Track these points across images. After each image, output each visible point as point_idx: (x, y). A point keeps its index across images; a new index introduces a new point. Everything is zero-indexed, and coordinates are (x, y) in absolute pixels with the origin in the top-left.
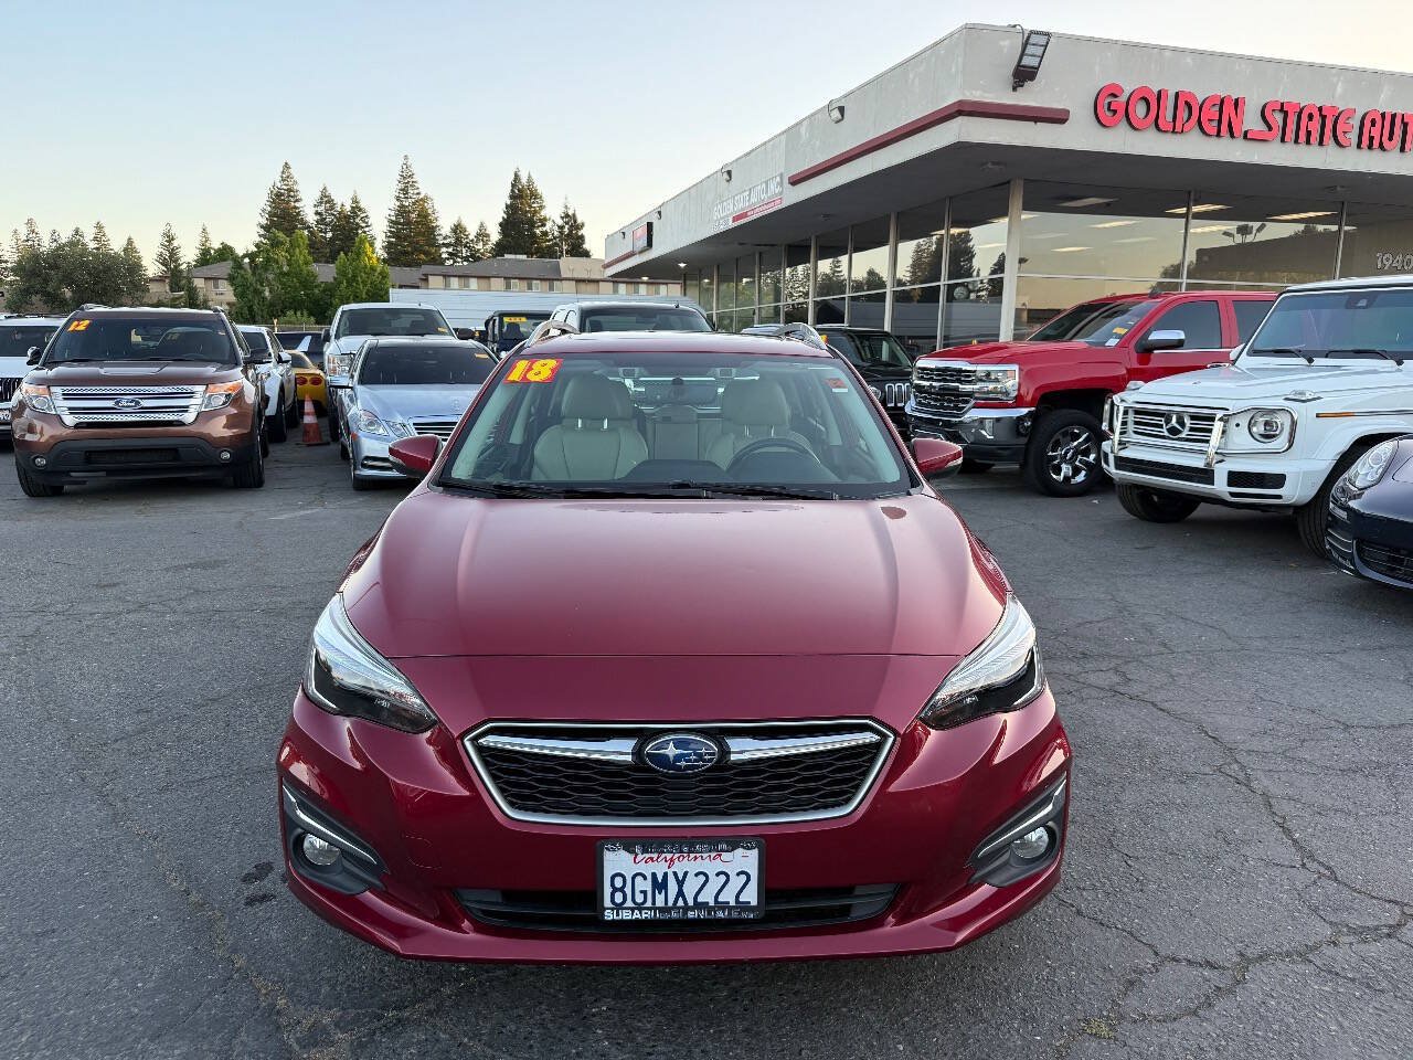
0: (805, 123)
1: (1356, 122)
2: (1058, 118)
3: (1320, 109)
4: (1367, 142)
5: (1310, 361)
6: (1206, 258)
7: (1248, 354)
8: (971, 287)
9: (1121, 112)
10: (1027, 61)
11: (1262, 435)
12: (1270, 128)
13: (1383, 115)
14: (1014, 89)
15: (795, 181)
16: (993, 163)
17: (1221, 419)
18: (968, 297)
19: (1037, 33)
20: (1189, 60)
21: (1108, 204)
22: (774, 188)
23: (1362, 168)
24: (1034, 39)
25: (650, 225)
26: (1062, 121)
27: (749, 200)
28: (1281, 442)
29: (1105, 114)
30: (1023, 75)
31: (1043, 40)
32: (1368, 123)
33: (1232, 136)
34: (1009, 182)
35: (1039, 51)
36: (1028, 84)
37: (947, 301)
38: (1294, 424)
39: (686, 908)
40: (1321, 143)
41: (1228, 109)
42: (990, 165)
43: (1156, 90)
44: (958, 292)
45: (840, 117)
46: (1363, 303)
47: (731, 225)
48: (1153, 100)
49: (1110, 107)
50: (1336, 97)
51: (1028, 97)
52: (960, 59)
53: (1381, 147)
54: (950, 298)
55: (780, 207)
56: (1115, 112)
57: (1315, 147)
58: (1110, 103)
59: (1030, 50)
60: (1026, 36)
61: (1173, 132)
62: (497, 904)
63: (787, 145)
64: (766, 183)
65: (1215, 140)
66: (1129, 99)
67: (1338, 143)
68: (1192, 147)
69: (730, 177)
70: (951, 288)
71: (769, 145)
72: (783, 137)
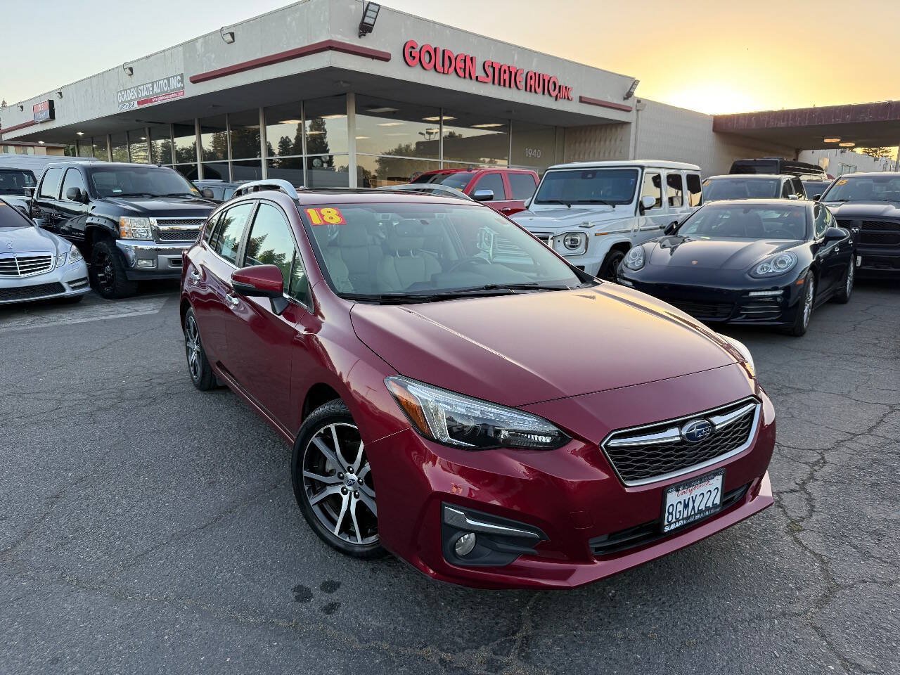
0: (200, 41)
1: (524, 76)
2: (385, 58)
3: (509, 67)
4: (528, 88)
5: (569, 206)
6: (422, 147)
7: (535, 203)
8: (324, 160)
9: (417, 58)
10: (367, 20)
11: (571, 246)
12: (488, 76)
13: (535, 74)
14: (360, 36)
15: (195, 80)
16: (345, 82)
17: (552, 239)
18: (322, 165)
19: (373, 3)
20: (448, 32)
21: (394, 112)
22: (175, 84)
23: (527, 102)
24: (371, 7)
25: (51, 103)
26: (387, 60)
27: (153, 91)
28: (580, 249)
29: (409, 59)
30: (365, 29)
31: (376, 8)
32: (529, 78)
33: (471, 78)
34: (345, 94)
35: (374, 15)
36: (368, 34)
37: (308, 169)
38: (587, 239)
39: (695, 514)
40: (510, 86)
41: (468, 62)
42: (342, 83)
43: (433, 47)
44: (315, 162)
45: (232, 40)
46: (590, 176)
47: (136, 107)
48: (432, 53)
49: (411, 54)
50: (515, 62)
51: (367, 43)
52: (327, 13)
53: (535, 92)
54: (310, 166)
55: (183, 97)
56: (414, 58)
57: (507, 88)
58: (411, 52)
59: (369, 13)
60: (366, 5)
61: (444, 73)
62: (604, 542)
63: (184, 55)
64: (168, 79)
65: (463, 79)
66: (421, 49)
67: (518, 88)
68: (450, 82)
69: (132, 71)
70: (310, 160)
71: (167, 53)
72: (180, 48)
